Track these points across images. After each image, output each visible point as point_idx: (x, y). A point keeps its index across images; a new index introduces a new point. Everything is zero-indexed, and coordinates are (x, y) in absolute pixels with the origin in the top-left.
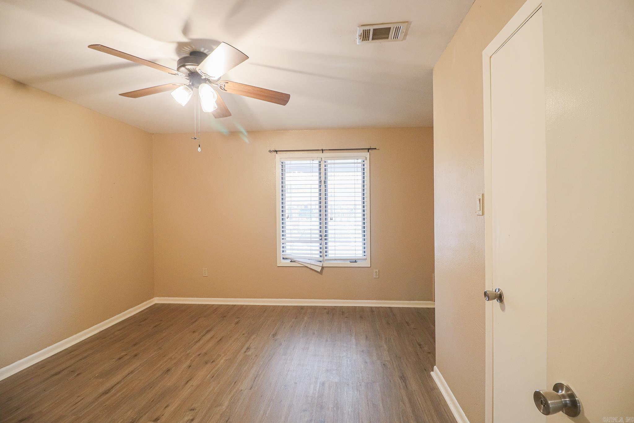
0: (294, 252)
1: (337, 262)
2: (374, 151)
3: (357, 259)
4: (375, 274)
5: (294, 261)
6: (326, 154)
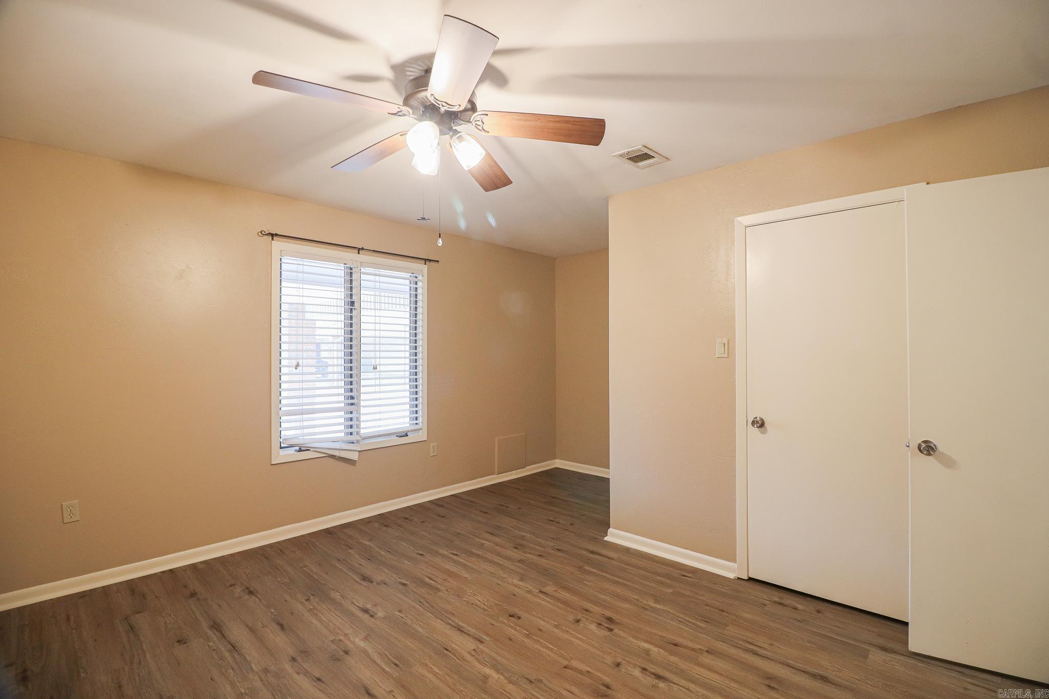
0: (306, 431)
1: (381, 440)
2: (432, 264)
3: (409, 431)
4: (431, 449)
5: (304, 449)
6: (363, 257)
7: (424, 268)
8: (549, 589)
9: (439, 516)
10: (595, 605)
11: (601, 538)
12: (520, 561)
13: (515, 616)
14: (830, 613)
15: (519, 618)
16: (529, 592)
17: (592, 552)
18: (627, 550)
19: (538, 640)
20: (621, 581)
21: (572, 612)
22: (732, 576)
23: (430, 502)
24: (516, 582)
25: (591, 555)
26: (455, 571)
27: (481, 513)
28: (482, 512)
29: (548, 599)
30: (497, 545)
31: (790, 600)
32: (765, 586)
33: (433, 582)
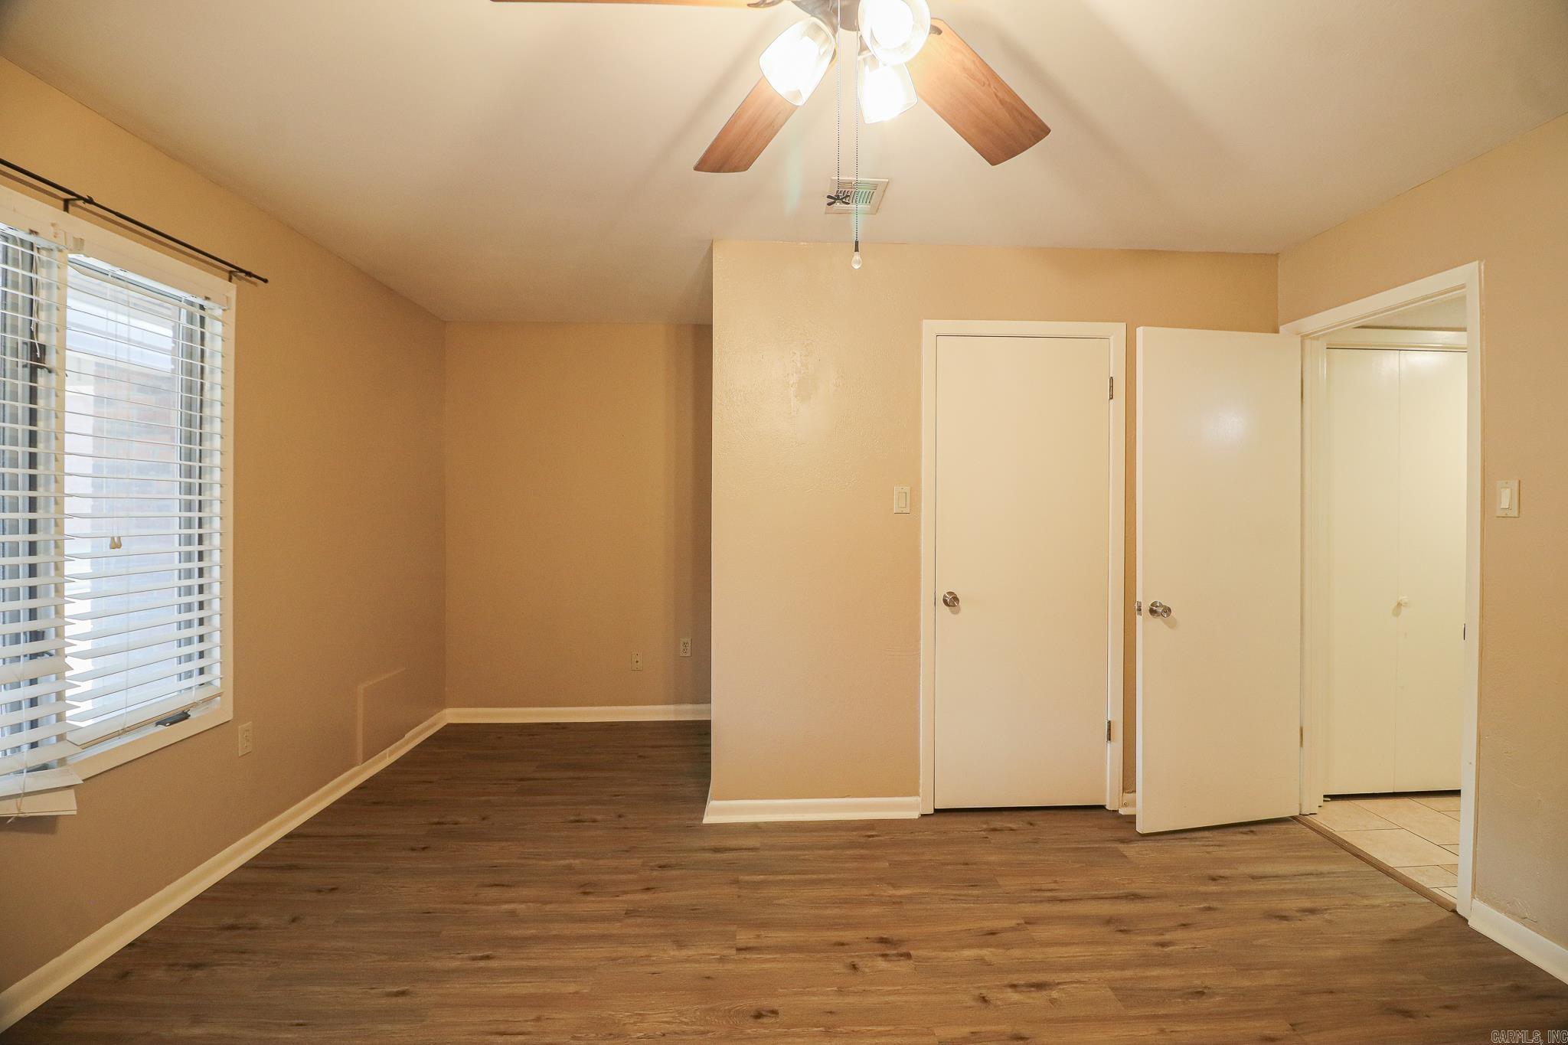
7: (231, 290)
8: (745, 937)
9: (319, 891)
10: (836, 929)
11: (697, 822)
12: (629, 913)
13: (764, 1013)
14: (1041, 820)
15: (774, 1012)
16: (722, 959)
17: (716, 850)
18: (756, 828)
19: (853, 1031)
20: (814, 877)
21: (828, 957)
22: (915, 815)
23: (243, 867)
24: (674, 952)
25: (718, 856)
26: (532, 991)
27: (414, 854)
28: (413, 849)
29: (771, 956)
30: (545, 903)
31: (997, 821)
32: (953, 814)
33: (527, 1037)
